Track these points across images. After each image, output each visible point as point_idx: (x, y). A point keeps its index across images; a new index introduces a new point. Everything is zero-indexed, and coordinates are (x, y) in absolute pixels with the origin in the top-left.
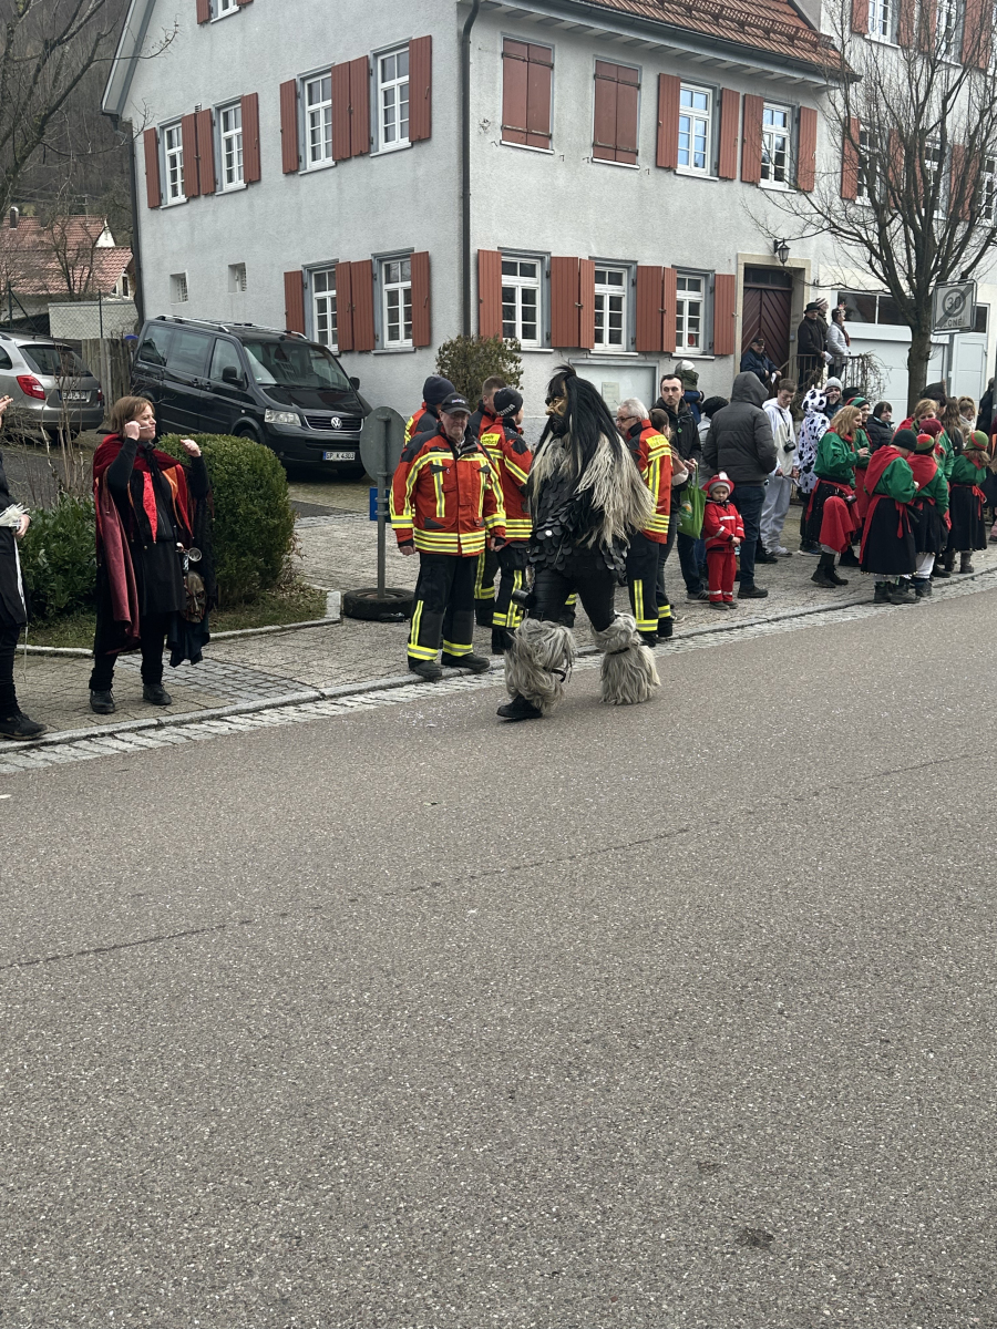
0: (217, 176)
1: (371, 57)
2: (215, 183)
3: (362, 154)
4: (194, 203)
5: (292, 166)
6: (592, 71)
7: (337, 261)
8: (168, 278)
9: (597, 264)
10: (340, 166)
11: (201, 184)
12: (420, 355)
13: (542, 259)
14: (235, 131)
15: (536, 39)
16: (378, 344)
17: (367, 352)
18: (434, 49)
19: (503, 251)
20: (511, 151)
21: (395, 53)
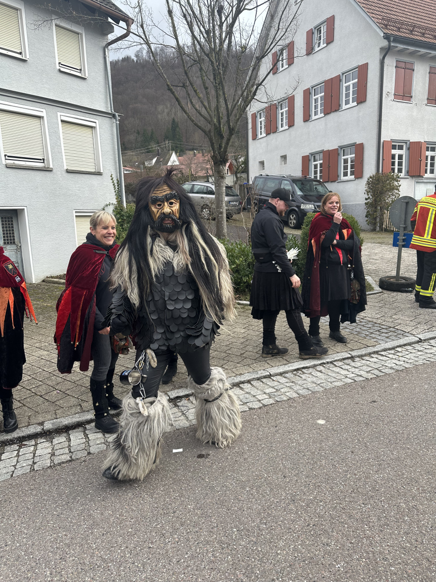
0: (278, 126)
1: (341, 75)
2: (277, 128)
3: (336, 111)
4: (268, 136)
5: (307, 118)
6: (428, 71)
7: (323, 150)
8: (258, 163)
9: (427, 144)
10: (327, 116)
11: (271, 128)
12: (357, 181)
13: (406, 143)
14: (285, 110)
15: (408, 60)
16: (339, 179)
17: (334, 181)
18: (369, 67)
19: (392, 141)
20: (397, 103)
21: (351, 72)
